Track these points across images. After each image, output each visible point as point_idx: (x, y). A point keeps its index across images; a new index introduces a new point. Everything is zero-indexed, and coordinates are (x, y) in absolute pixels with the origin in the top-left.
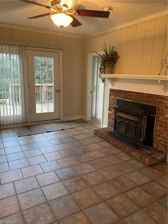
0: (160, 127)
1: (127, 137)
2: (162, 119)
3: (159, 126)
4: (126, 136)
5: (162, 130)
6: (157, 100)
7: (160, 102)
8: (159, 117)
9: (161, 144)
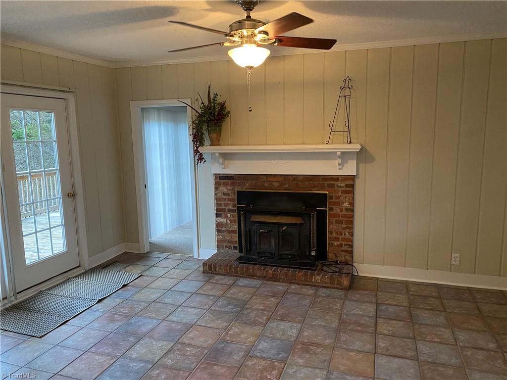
0: (337, 225)
1: (284, 256)
2: (339, 211)
3: (336, 223)
4: (281, 255)
5: (340, 228)
6: (326, 183)
7: (332, 186)
8: (333, 208)
9: (342, 251)
